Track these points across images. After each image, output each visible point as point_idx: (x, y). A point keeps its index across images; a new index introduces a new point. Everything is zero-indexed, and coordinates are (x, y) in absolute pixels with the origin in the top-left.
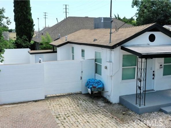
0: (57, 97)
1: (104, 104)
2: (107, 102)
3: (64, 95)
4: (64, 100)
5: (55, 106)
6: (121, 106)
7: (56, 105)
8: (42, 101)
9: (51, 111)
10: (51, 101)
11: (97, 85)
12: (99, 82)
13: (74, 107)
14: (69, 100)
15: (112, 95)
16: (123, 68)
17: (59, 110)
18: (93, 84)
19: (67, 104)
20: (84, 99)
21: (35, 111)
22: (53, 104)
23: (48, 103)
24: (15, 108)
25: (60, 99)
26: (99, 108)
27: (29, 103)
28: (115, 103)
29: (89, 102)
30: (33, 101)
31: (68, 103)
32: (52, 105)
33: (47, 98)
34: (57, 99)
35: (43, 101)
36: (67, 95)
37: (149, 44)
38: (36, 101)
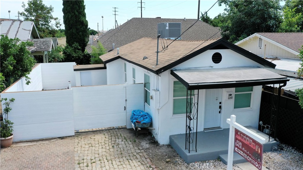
0: (92, 133)
1: (148, 146)
2: (154, 142)
3: (102, 130)
4: (100, 137)
5: (83, 146)
6: (170, 149)
7: (85, 144)
8: (70, 138)
9: (76, 153)
10: (81, 139)
11: (142, 118)
12: (146, 116)
13: (108, 148)
14: (106, 137)
15: (159, 134)
17: (86, 152)
18: (138, 117)
19: (100, 144)
20: (125, 137)
21: (55, 152)
22: (83, 143)
23: (77, 141)
24: (32, 147)
25: (94, 136)
26: (139, 151)
27: (52, 140)
28: (163, 145)
29: (131, 141)
30: (59, 138)
31: (101, 143)
32: (79, 145)
33: (78, 134)
34: (90, 136)
35: (73, 138)
36: (106, 130)
37: (212, 67)
38: (62, 138)
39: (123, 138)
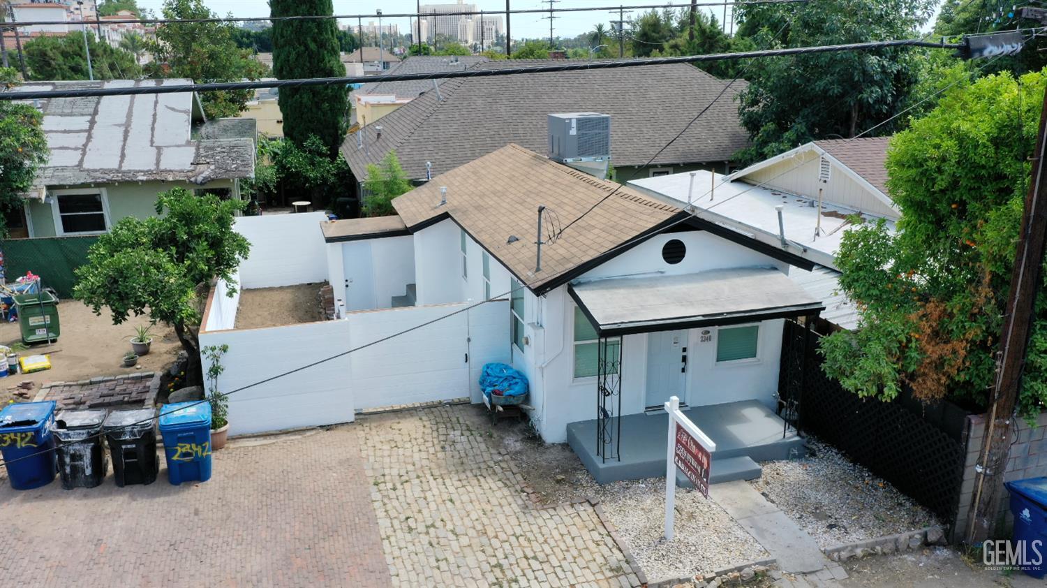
0: (392, 415)
1: (518, 446)
2: (534, 438)
3: (415, 409)
4: (410, 426)
5: (379, 446)
6: (568, 454)
7: (382, 442)
8: (345, 427)
9: (365, 461)
10: (370, 429)
11: (506, 384)
12: (514, 378)
13: (432, 450)
14: (424, 426)
15: (545, 419)
16: (576, 346)
17: (387, 460)
18: (496, 381)
19: (413, 441)
20: (467, 426)
21: (321, 460)
22: (377, 438)
23: (361, 434)
24: (270, 449)
25: (399, 423)
26: (500, 458)
27: (308, 434)
28: (553, 444)
29: (481, 436)
30: (321, 427)
31: (416, 439)
32: (370, 443)
33: (362, 417)
34: (388, 423)
35: (350, 427)
36: (424, 408)
37: (662, 272)
38: (328, 428)
39: (464, 428)
